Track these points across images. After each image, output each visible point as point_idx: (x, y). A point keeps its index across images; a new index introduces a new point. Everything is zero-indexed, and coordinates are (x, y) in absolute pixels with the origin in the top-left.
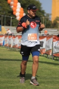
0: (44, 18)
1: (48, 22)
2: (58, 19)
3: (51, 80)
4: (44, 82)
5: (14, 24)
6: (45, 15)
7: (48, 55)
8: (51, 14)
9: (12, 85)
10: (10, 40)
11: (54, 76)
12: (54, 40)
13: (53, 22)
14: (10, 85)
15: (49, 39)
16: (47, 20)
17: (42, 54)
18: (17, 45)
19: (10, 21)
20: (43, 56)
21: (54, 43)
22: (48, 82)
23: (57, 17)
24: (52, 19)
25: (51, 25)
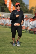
0: (24, 7)
1: (27, 10)
2: (33, 8)
3: (29, 45)
4: (24, 46)
5: (6, 11)
6: (25, 6)
7: (26, 30)
8: (29, 5)
9: (5, 48)
10: (3, 20)
11: (30, 43)
12: (31, 21)
13: (30, 10)
14: (3, 48)
15: (28, 20)
16: (26, 8)
17: (23, 29)
18: (8, 24)
19: (3, 9)
20: (24, 30)
21: (30, 22)
22: (27, 46)
23: (32, 7)
24: (29, 8)
25: (29, 12)
